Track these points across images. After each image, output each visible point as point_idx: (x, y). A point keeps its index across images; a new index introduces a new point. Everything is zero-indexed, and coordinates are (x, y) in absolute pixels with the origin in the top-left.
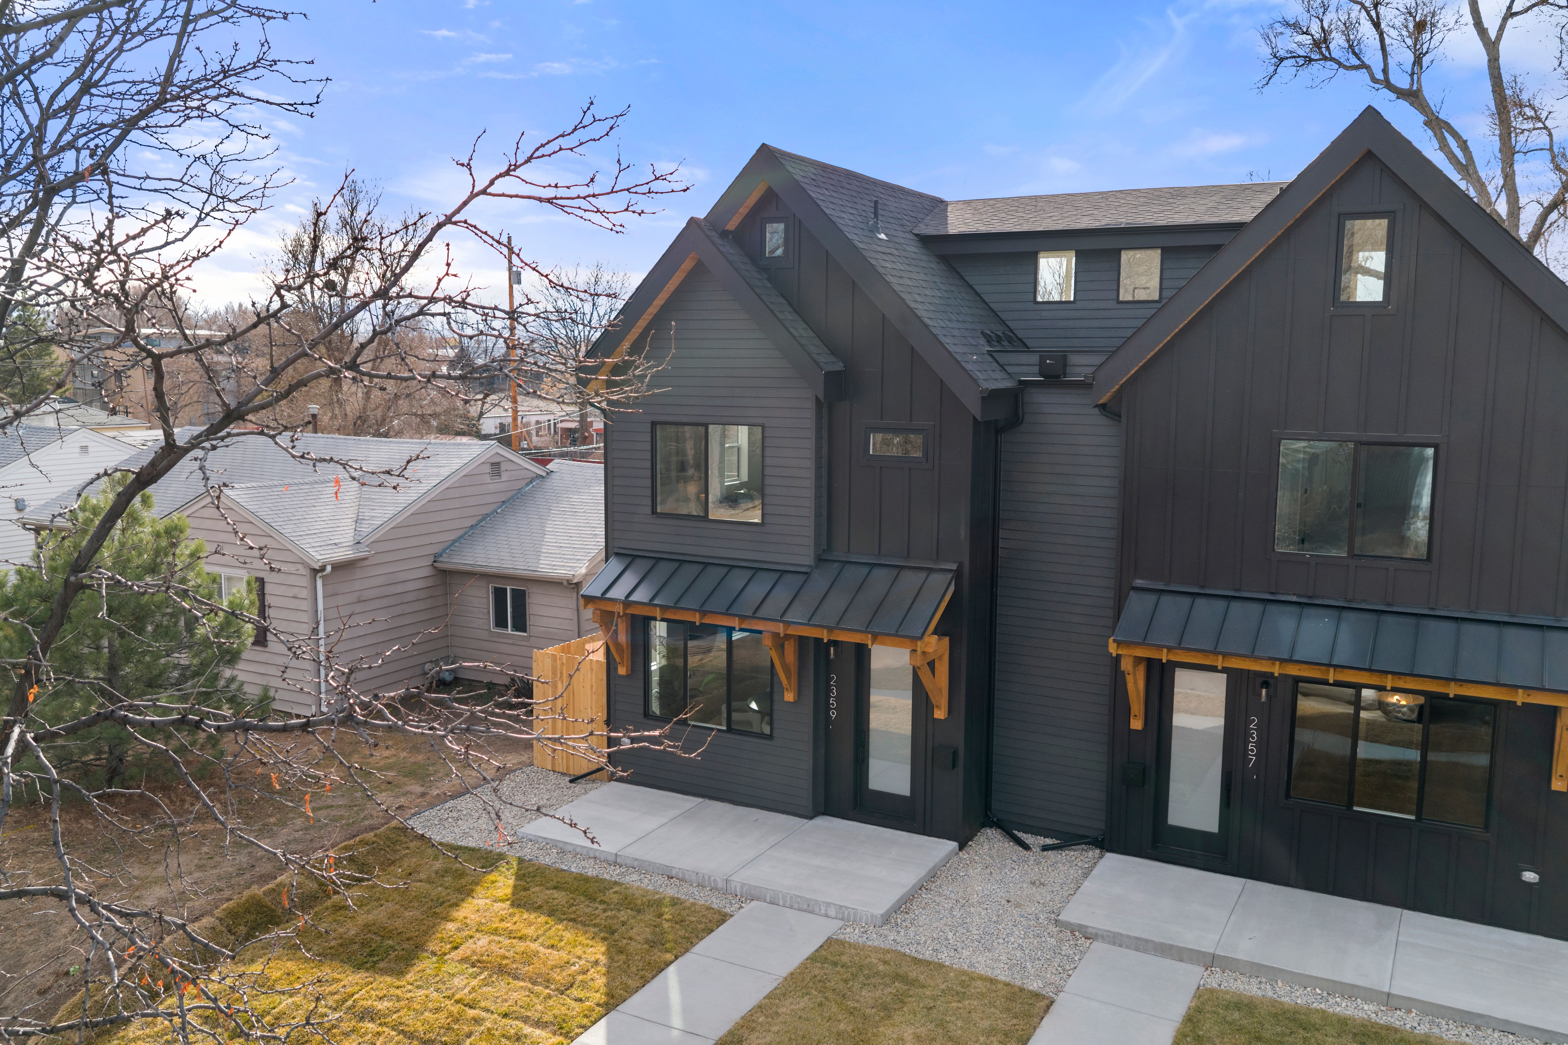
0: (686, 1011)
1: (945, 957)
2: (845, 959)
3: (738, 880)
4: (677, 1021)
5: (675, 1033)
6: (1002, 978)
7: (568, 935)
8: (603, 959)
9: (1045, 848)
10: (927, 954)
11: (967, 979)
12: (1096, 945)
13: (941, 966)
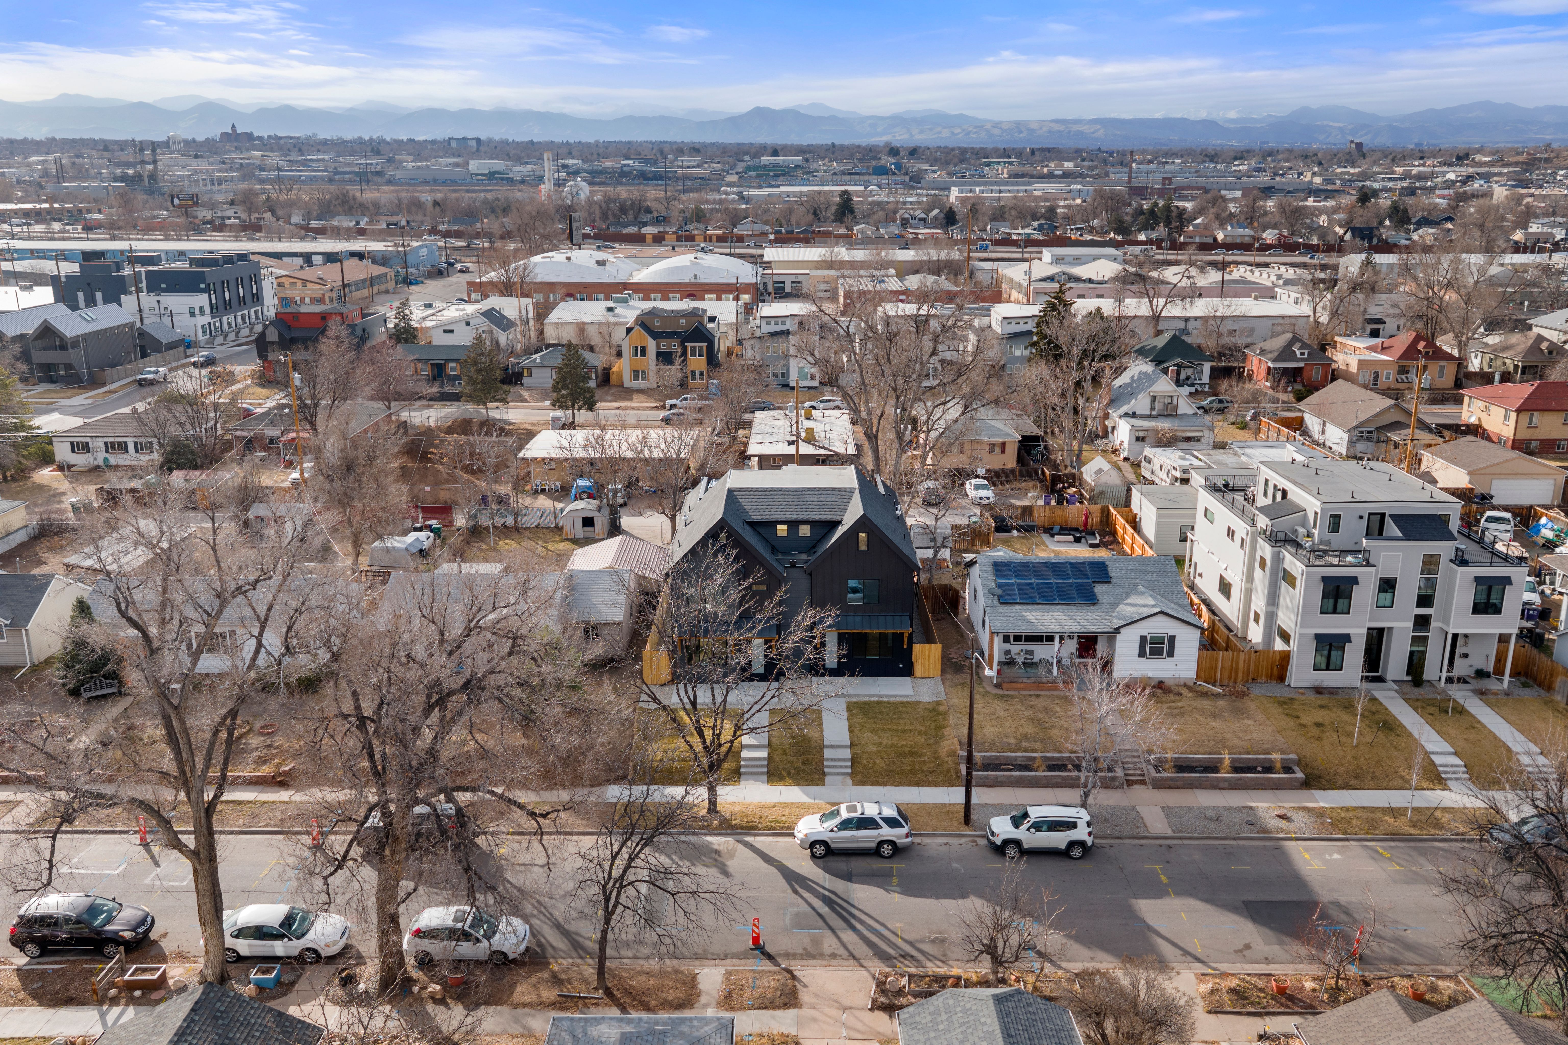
12: (825, 697)
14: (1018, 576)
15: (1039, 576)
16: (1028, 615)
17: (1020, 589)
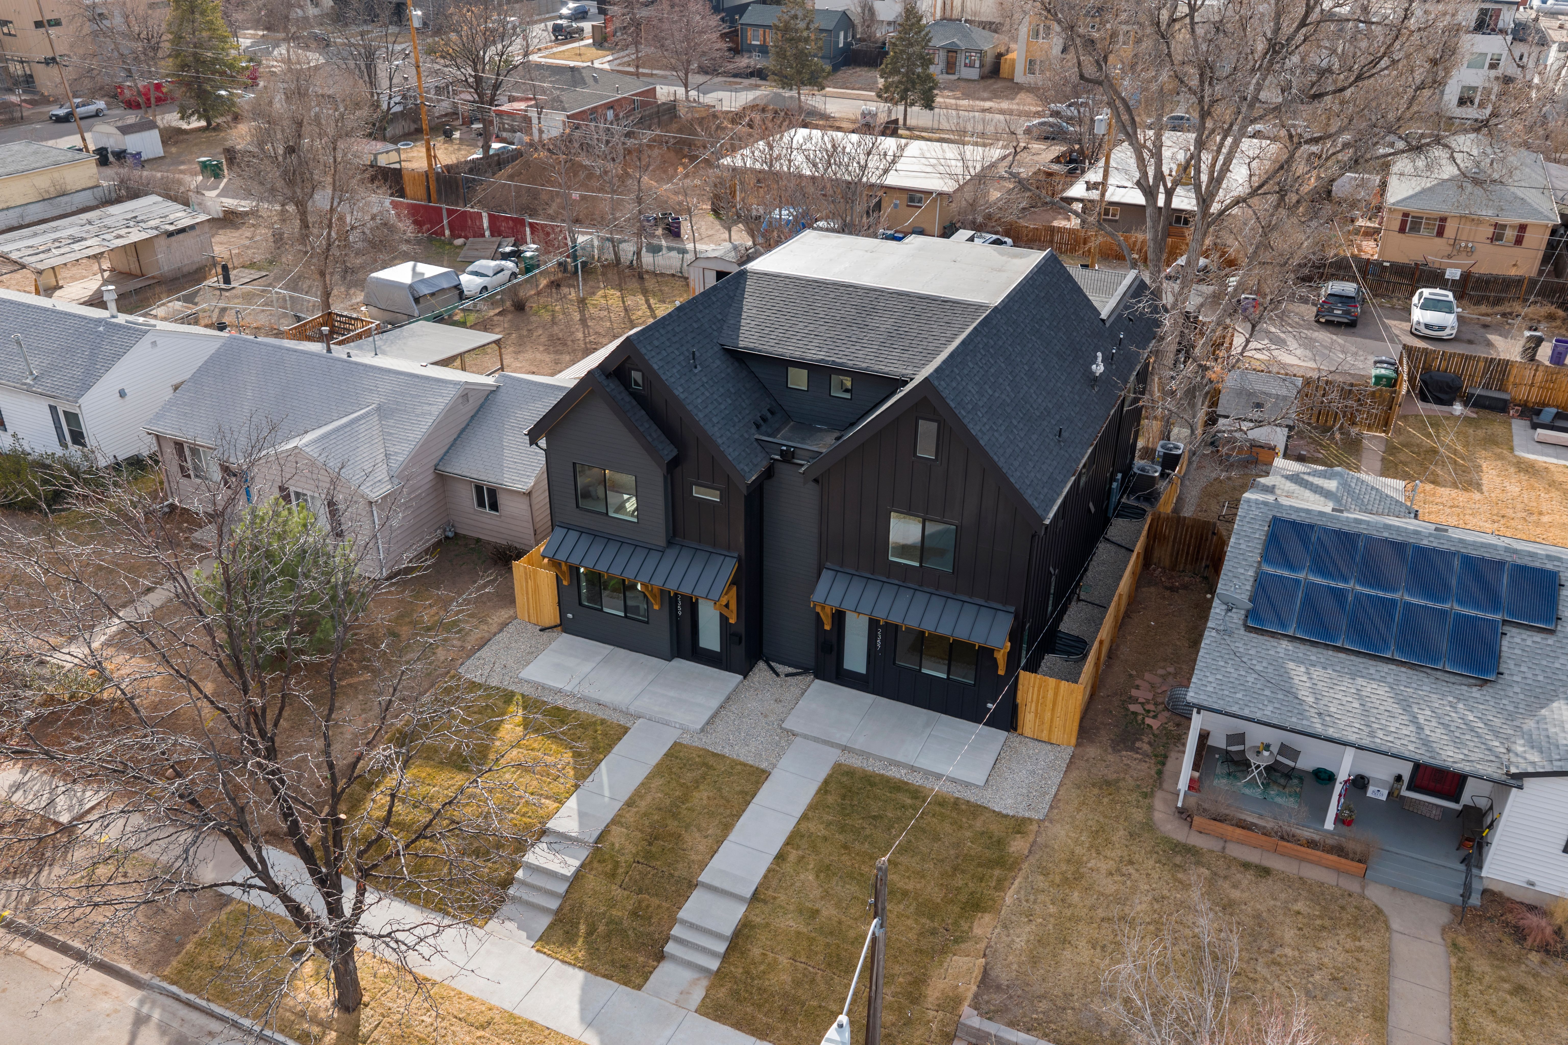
0: (611, 787)
1: (727, 752)
2: (681, 754)
3: (632, 709)
4: (607, 793)
5: (607, 799)
6: (750, 762)
7: (554, 747)
8: (572, 761)
9: (787, 675)
10: (718, 750)
11: (735, 763)
12: (798, 739)
13: (724, 756)
14: (1319, 568)
15: (1371, 577)
16: (1298, 673)
17: (1309, 602)
